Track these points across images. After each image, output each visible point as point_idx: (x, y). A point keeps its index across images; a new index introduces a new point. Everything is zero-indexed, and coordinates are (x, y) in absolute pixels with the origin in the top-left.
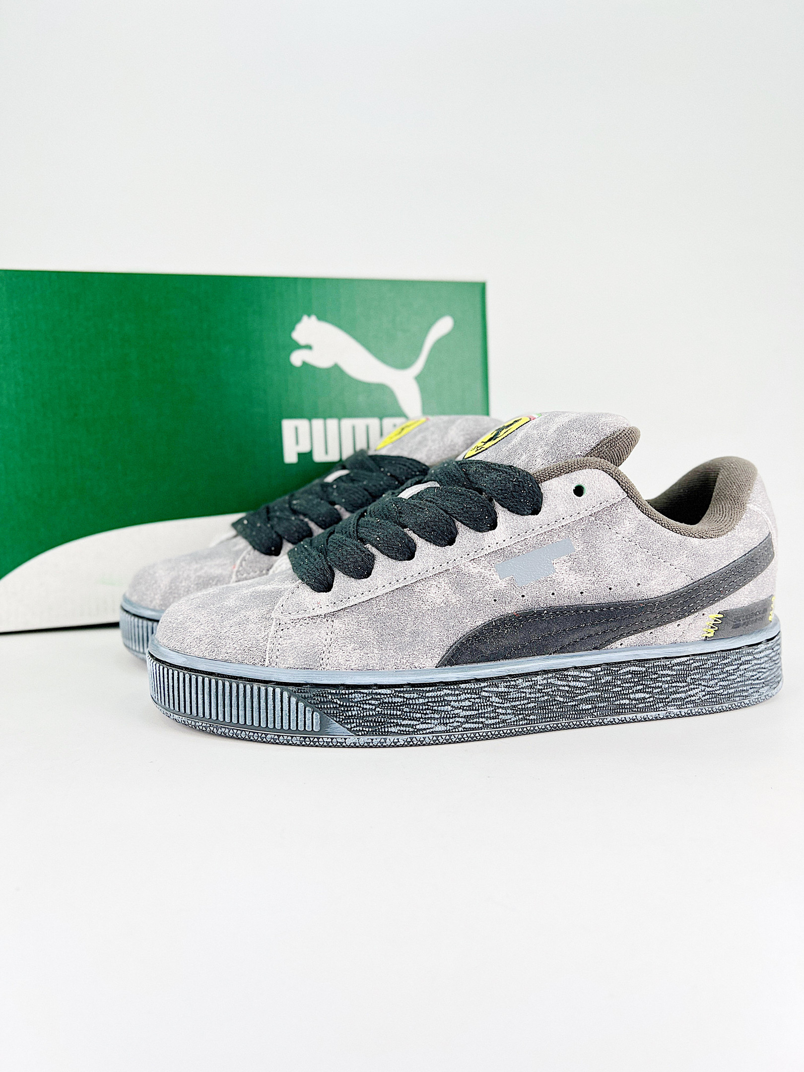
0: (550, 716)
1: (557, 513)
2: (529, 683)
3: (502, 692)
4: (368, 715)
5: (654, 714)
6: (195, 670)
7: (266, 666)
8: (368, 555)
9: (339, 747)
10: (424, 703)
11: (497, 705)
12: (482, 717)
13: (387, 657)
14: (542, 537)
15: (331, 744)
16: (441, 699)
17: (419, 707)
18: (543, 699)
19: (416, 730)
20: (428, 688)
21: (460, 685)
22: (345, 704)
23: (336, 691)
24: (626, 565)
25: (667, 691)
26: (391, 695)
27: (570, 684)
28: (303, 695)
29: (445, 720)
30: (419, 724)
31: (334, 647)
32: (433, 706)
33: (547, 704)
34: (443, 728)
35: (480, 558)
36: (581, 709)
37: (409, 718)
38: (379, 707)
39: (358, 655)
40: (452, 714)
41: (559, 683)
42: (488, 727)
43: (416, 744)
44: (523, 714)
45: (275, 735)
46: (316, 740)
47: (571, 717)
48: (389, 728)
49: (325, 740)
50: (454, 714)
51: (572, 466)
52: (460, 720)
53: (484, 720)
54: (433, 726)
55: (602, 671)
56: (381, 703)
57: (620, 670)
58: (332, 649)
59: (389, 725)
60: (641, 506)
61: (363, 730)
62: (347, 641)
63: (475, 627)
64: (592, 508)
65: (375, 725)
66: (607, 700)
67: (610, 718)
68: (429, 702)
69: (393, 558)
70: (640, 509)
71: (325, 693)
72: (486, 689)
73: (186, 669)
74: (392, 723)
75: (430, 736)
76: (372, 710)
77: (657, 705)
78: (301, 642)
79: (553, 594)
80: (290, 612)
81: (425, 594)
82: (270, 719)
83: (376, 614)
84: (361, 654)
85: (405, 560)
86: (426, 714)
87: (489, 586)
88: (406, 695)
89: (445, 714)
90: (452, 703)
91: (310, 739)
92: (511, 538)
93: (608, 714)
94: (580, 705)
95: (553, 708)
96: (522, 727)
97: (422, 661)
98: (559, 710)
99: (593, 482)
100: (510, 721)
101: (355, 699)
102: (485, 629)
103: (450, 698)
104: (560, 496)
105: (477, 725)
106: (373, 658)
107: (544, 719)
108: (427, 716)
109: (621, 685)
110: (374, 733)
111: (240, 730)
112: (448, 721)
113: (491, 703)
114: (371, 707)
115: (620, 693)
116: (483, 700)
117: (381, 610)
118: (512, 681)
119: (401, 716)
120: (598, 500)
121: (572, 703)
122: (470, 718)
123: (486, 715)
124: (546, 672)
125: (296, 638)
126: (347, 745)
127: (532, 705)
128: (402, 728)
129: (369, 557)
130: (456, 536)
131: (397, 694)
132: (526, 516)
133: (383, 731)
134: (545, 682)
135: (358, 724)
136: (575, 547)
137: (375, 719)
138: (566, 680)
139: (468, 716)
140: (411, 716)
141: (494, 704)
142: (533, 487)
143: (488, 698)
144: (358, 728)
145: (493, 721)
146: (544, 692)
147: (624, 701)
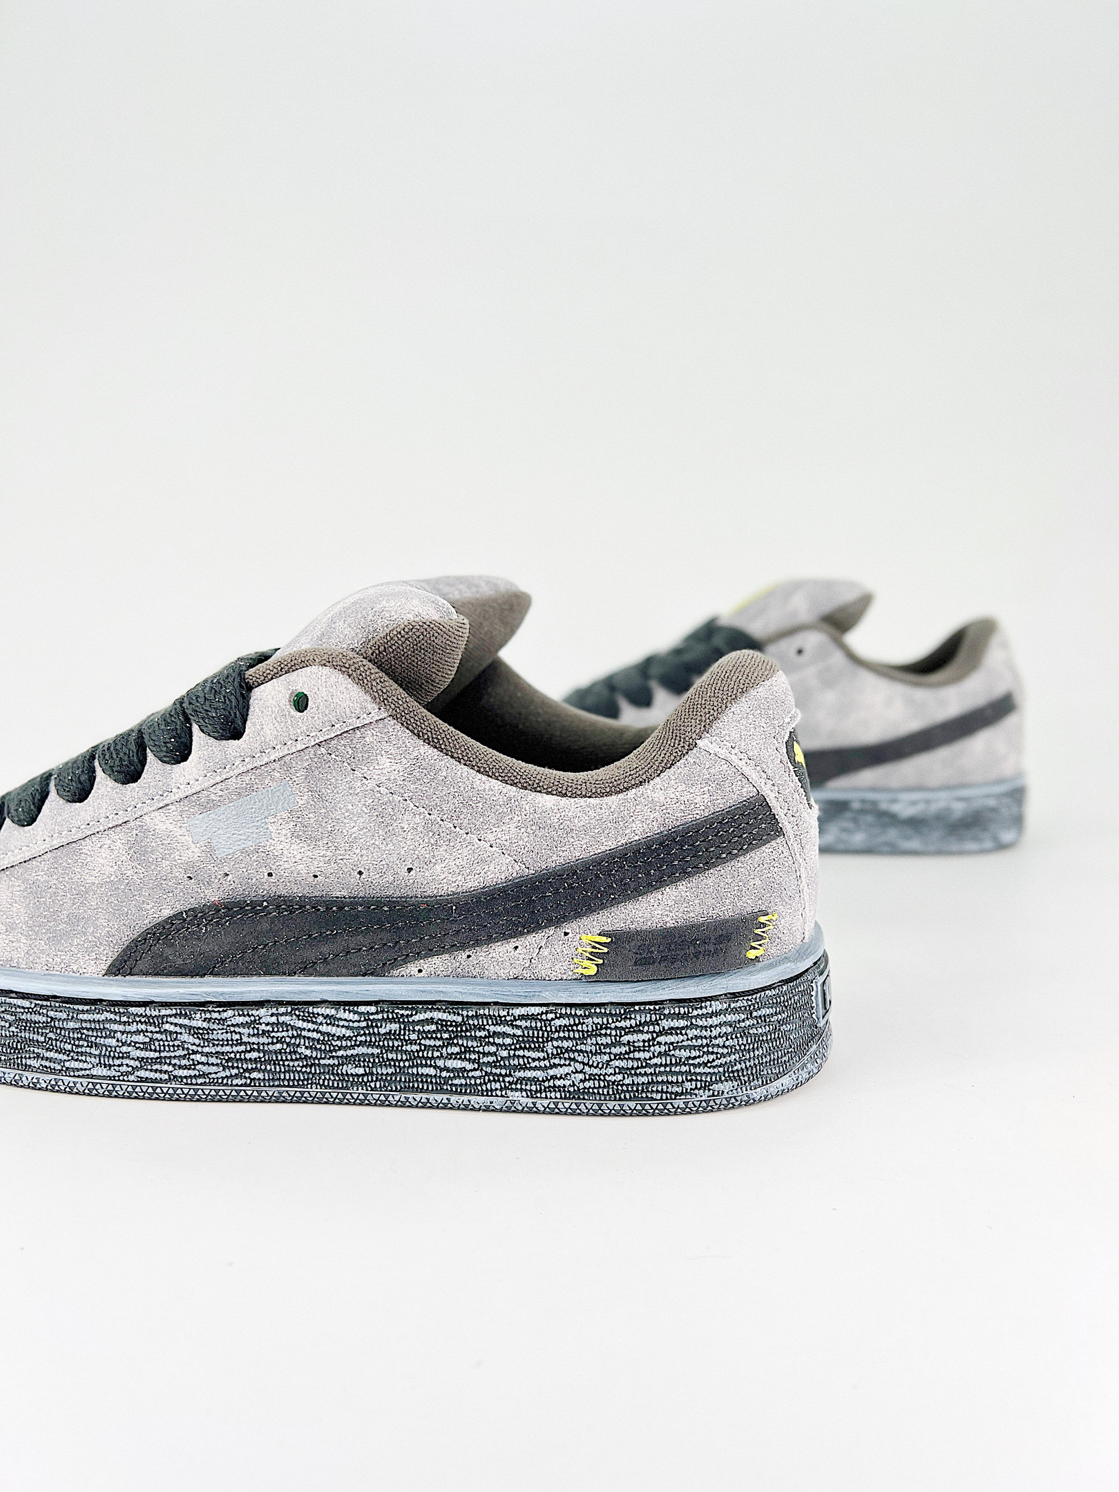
0: (287, 1078)
2: (246, 1019)
3: (199, 1028)
5: (481, 1099)
10: (77, 1029)
11: (192, 1047)
12: (166, 1064)
13: (36, 951)
14: (248, 778)
16: (100, 1026)
17: (69, 1034)
18: (272, 1047)
19: (64, 1069)
20: (82, 1006)
21: (129, 1008)
25: (507, 1063)
26: (30, 1010)
27: (320, 1029)
29: (107, 1060)
32: (88, 1036)
33: (282, 1057)
34: (105, 1072)
35: (169, 807)
36: (345, 1073)
37: (55, 1048)
38: (14, 1026)
40: (119, 1053)
41: (300, 1024)
42: (177, 1081)
43: (64, 1090)
44: (238, 1067)
47: (326, 1084)
48: (28, 1060)
50: (121, 1052)
51: (291, 661)
52: (132, 1063)
53: (170, 1068)
54: (90, 1066)
55: (379, 1013)
56: (16, 1020)
57: (412, 1015)
59: (28, 1056)
63: (159, 919)
64: (319, 733)
66: (392, 1063)
67: (398, 1096)
68: (83, 1028)
69: (64, 799)
72: (170, 1020)
74: (32, 1053)
75: (85, 1081)
77: (489, 1084)
79: (270, 875)
81: (93, 859)
85: (76, 802)
86: (78, 1046)
87: (178, 853)
88: (50, 1013)
89: (107, 1050)
90: (118, 1035)
92: (206, 776)
93: (396, 1088)
94: (342, 1065)
95: (293, 1066)
96: (236, 1088)
97: (82, 963)
100: (215, 1076)
102: (173, 924)
103: (115, 1027)
104: (270, 709)
105: (158, 1075)
107: (272, 1081)
108: (80, 1050)
109: (418, 1042)
112: (111, 1063)
113: (180, 1044)
116: (167, 1037)
118: (215, 1012)
119: (45, 1044)
120: (329, 719)
121: (328, 1062)
122: (148, 1062)
123: (173, 1062)
124: (276, 1003)
127: (254, 1055)
128: (45, 1063)
130: (143, 769)
131: (39, 1009)
132: (223, 742)
133: (19, 1062)
134: (274, 1019)
136: (296, 798)
138: (312, 1021)
139: (143, 1058)
140: (58, 1045)
141: (187, 1045)
143: (175, 1035)
145: (185, 1073)
146: (274, 1037)
147: (426, 1071)
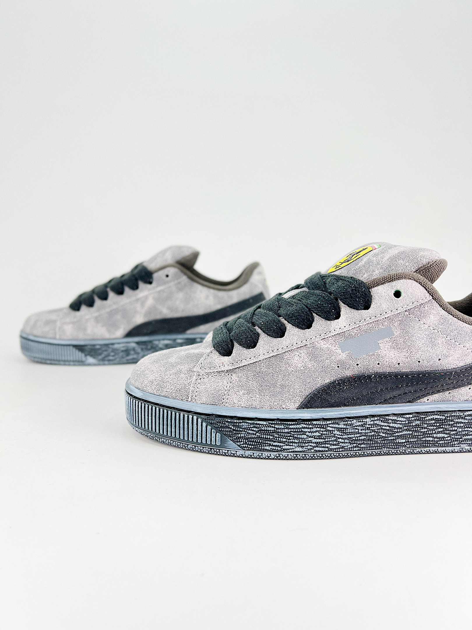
0: (375, 446)
1: (381, 309)
2: (361, 423)
3: (342, 428)
4: (251, 437)
5: (450, 448)
6: (148, 401)
7: (189, 401)
8: (255, 333)
9: (232, 456)
10: (288, 432)
11: (338, 436)
12: (327, 444)
13: (265, 400)
14: (371, 325)
15: (227, 454)
16: (299, 430)
17: (285, 435)
18: (370, 434)
19: (282, 449)
20: (291, 422)
21: (313, 422)
22: (236, 429)
23: (231, 421)
24: (430, 345)
25: (461, 433)
26: (267, 426)
27: (390, 425)
28: (210, 421)
29: (302, 444)
30: (284, 446)
31: (231, 391)
32: (294, 435)
33: (374, 438)
34: (300, 449)
35: (328, 338)
36: (398, 442)
37: (278, 441)
38: (258, 433)
39: (246, 398)
40: (307, 441)
41: (382, 424)
42: (332, 450)
43: (282, 458)
44: (356, 443)
45: (193, 445)
46: (218, 451)
47: (390, 447)
48: (265, 447)
49: (224, 451)
50: (308, 440)
51: (393, 277)
52: (312, 444)
53: (329, 446)
54: (294, 447)
55: (413, 417)
56: (259, 430)
57: (426, 417)
58: (230, 393)
59: (265, 445)
60: (443, 306)
61: (247, 447)
62: (240, 388)
63: (324, 384)
64: (406, 306)
65: (255, 444)
66: (416, 437)
67: (418, 450)
68: (291, 432)
69: (270, 336)
70: (442, 307)
71: (224, 421)
72: (330, 425)
73: (143, 400)
74: (267, 444)
75: (292, 454)
76: (254, 434)
77: (453, 442)
78: (211, 387)
79: (379, 364)
80: (206, 368)
81: (291, 361)
82: (190, 436)
83: (258, 372)
84: (248, 397)
85: (278, 338)
86: (289, 439)
87: (334, 357)
88: (276, 426)
89: (302, 440)
90: (307, 433)
91: (214, 450)
92: (350, 325)
93: (417, 447)
94: (397, 439)
95: (378, 441)
96: (355, 452)
97: (287, 405)
98: (382, 442)
99: (407, 288)
100: (347, 447)
101: (243, 427)
102: (331, 386)
103: (306, 430)
104: (384, 297)
105: (324, 449)
106: (256, 401)
107: (371, 447)
108: (290, 441)
109: (427, 428)
110: (255, 449)
111: (172, 440)
112: (304, 445)
113: (334, 435)
114: (253, 432)
115: (426, 433)
116: (328, 433)
117: (262, 370)
118: (349, 421)
119: (273, 440)
120: (411, 300)
121: (391, 438)
122: (319, 444)
123: (330, 443)
124: (373, 416)
125: (208, 385)
126: (237, 456)
127: (363, 438)
128: (273, 448)
129: (256, 335)
130: (313, 323)
131: (270, 425)
132: (360, 311)
133: (261, 448)
134: (372, 423)
135: (245, 443)
136: (394, 332)
137: (255, 440)
138: (387, 422)
139: (318, 442)
140: (280, 440)
141: (336, 436)
142: (365, 291)
143: (332, 432)
144: (244, 445)
145: (335, 447)
146: (371, 429)
147: (429, 439)
